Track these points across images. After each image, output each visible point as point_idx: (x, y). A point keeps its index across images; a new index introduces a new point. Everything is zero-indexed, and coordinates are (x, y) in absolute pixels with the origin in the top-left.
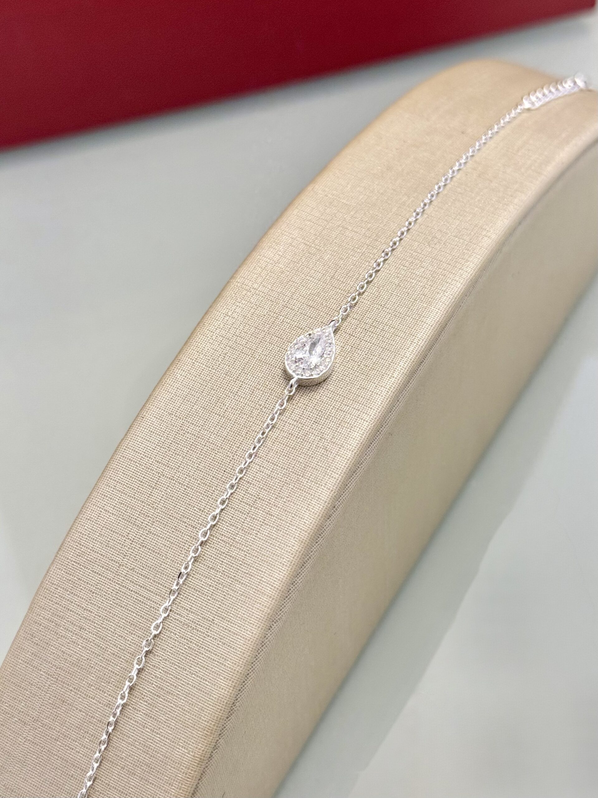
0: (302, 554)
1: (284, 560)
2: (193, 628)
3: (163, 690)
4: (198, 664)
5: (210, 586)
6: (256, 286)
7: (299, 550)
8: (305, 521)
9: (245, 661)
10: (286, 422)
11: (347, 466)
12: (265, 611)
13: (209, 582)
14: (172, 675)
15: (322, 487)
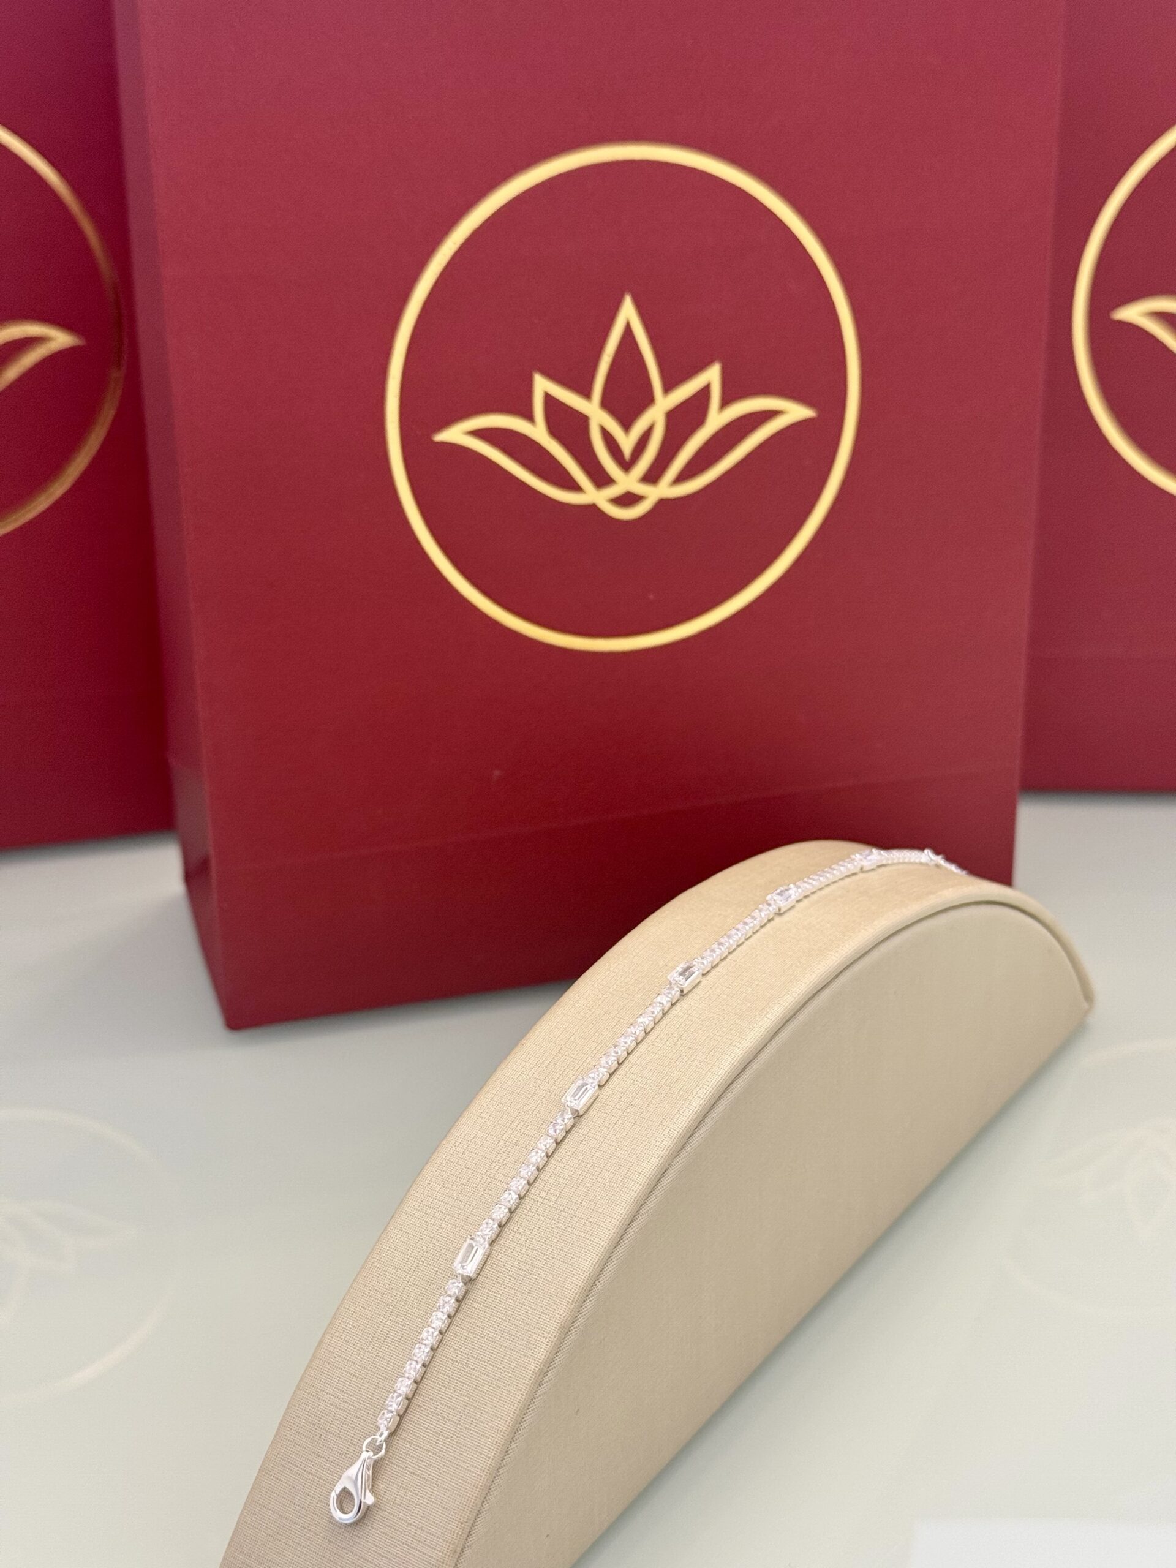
0: (671, 1150)
9: (610, 1237)
12: (632, 1194)
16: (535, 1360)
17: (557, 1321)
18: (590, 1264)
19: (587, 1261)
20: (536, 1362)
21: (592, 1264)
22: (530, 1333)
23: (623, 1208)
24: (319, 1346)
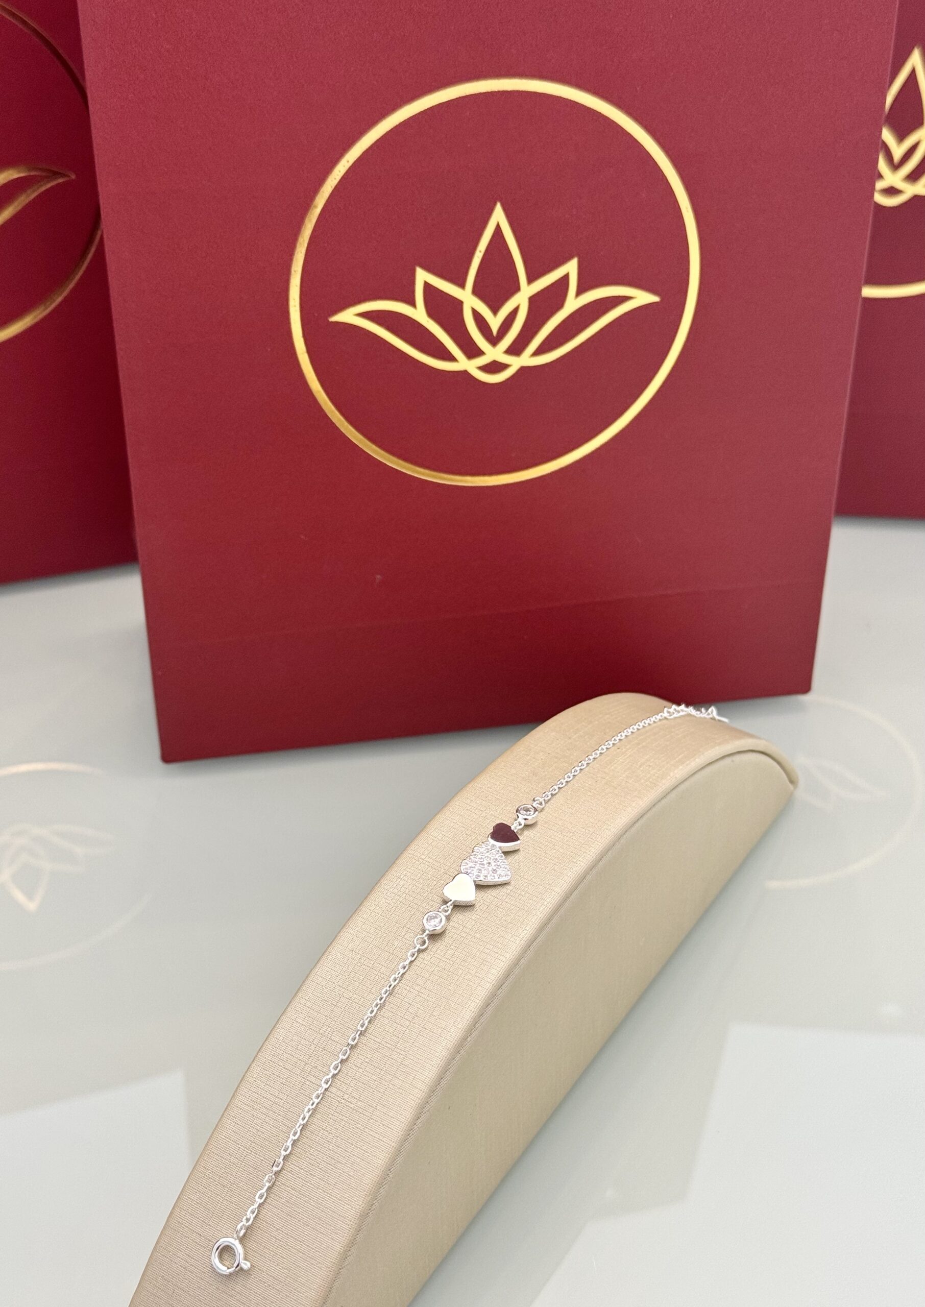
0: (447, 1059)
1: (434, 1063)
2: (360, 1113)
3: (335, 1160)
4: (362, 1140)
5: (375, 1081)
6: (423, 857)
7: (446, 1056)
8: (451, 1033)
9: (399, 1139)
10: (441, 960)
11: (486, 994)
13: (374, 1077)
14: (342, 1149)
15: (466, 1009)
16: (340, 1243)
17: (357, 1211)
18: (383, 1162)
19: (381, 1159)
20: (341, 1245)
21: (385, 1162)
22: (336, 1220)
23: (409, 1113)
24: (170, 1216)
